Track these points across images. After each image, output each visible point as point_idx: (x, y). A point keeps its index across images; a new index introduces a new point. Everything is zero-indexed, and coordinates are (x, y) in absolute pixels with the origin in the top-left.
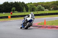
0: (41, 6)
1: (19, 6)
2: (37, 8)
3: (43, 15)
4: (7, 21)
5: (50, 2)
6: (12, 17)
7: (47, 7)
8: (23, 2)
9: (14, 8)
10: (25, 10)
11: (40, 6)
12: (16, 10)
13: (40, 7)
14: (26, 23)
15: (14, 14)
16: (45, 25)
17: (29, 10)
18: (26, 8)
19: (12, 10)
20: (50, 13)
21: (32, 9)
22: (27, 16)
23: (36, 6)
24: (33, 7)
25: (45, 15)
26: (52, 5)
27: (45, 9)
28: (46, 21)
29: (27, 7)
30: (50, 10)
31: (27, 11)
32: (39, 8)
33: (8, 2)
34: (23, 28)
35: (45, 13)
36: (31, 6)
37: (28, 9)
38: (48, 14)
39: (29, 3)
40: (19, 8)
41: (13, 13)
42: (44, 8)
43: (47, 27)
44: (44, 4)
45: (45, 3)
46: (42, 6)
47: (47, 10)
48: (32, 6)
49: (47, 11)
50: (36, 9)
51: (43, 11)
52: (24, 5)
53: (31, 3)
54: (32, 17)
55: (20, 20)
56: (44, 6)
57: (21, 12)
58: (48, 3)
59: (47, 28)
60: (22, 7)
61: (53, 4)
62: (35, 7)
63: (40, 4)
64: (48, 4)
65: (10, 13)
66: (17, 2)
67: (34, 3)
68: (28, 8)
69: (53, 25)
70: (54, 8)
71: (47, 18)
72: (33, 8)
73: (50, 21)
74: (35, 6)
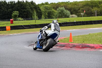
0: (64, 9)
1: (25, 9)
2: (56, 12)
3: (68, 25)
4: (3, 35)
5: (79, 2)
6: (13, 28)
7: (75, 10)
8: (32, 2)
9: (16, 13)
10: (35, 16)
11: (61, 8)
12: (19, 17)
13: (62, 11)
14: (45, 40)
15: (16, 23)
16: (70, 43)
17: (43, 16)
18: (37, 12)
19: (13, 15)
20: (80, 22)
21: (48, 14)
22: (47, 27)
23: (56, 9)
24: (50, 10)
25: (72, 25)
26: (83, 7)
27: (72, 13)
28: (72, 36)
29: (40, 10)
30: (79, 16)
31: (40, 18)
32: (60, 13)
33: (5, 2)
34: (38, 49)
35: (71, 21)
36: (46, 8)
37: (41, 15)
38: (77, 22)
39: (43, 4)
40: (24, 12)
41: (15, 20)
42: (68, 12)
43: (74, 46)
44: (70, 6)
45: (71, 3)
46: (66, 9)
47: (74, 15)
48: (48, 8)
49: (74, 18)
50: (55, 14)
51: (68, 17)
52: (34, 8)
53: (47, 3)
54: (55, 29)
55: (27, 34)
56: (70, 10)
57: (29, 20)
58: (75, 3)
59: (74, 49)
60: (30, 10)
61: (85, 6)
62: (53, 10)
63: (62, 5)
64: (76, 5)
65: (10, 21)
66: (21, 2)
67: (52, 3)
68: (41, 13)
69: (85, 42)
70: (86, 13)
71: (74, 30)
72: (50, 12)
73: (79, 35)
74: (54, 8)
